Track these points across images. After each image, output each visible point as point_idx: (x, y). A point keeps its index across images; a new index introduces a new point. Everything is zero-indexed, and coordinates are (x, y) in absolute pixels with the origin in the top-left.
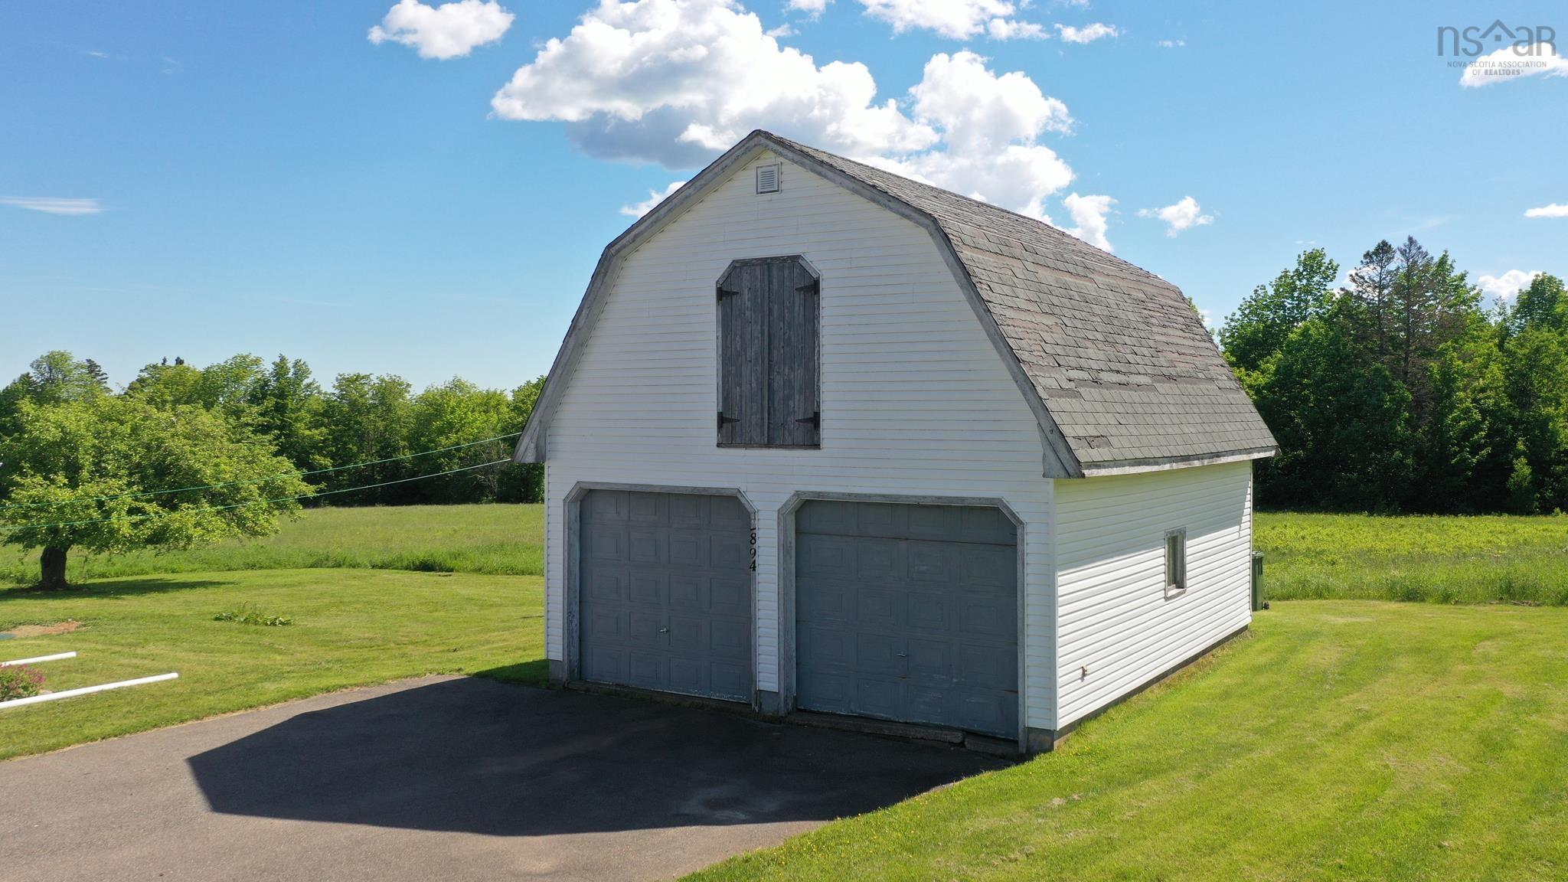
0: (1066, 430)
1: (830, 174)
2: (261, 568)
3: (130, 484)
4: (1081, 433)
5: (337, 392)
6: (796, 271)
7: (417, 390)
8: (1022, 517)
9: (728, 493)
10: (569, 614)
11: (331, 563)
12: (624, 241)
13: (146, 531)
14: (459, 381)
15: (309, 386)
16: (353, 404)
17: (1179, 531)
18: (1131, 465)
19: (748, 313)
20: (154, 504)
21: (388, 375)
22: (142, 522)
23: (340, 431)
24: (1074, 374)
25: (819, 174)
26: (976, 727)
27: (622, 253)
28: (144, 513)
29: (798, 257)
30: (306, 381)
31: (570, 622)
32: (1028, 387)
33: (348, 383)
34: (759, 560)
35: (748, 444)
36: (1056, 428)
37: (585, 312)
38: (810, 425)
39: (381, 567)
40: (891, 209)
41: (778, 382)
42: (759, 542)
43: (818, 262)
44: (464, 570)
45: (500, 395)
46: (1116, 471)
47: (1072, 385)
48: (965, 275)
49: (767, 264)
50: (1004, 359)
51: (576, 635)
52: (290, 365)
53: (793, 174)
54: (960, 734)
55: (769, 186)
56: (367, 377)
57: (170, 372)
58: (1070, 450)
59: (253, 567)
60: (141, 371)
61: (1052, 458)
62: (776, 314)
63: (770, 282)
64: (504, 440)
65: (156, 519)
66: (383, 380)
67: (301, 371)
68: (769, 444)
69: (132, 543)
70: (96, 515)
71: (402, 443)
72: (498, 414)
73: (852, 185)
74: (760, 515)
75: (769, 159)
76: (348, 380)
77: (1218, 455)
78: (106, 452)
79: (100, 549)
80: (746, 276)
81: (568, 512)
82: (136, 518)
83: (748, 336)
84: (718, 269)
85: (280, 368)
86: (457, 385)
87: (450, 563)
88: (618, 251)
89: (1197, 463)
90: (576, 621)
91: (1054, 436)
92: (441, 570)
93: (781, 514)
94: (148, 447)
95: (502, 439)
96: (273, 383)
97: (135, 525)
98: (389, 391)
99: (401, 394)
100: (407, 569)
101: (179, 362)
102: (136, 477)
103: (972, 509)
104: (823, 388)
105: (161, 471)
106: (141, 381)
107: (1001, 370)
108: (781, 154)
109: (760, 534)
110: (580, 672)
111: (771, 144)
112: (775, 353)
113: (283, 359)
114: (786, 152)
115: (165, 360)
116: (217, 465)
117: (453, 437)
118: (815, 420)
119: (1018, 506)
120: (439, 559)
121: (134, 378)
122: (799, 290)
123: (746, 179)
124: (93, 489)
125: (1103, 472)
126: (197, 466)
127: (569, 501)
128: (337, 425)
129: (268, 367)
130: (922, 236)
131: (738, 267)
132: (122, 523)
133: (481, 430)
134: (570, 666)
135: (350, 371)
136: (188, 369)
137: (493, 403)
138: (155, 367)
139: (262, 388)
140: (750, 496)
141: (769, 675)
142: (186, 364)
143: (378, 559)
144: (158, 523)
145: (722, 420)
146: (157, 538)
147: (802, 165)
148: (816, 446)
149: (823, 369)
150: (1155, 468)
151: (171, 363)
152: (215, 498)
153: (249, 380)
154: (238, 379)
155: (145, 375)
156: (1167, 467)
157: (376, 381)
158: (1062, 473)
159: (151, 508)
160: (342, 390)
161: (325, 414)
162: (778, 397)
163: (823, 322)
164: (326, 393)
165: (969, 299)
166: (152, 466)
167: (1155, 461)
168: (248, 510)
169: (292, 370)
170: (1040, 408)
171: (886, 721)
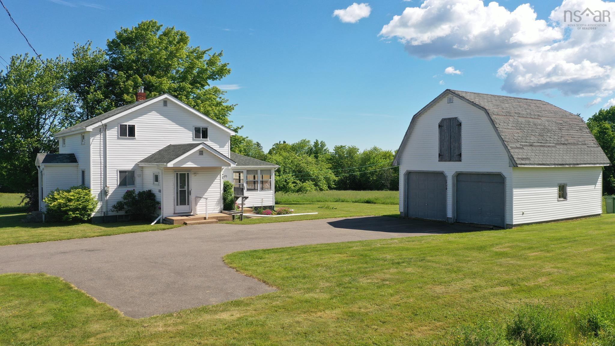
0: (514, 156)
1: (463, 99)
2: (321, 202)
3: (292, 176)
4: (520, 157)
5: (334, 152)
6: (456, 121)
7: (361, 151)
8: (505, 176)
9: (441, 172)
10: (405, 201)
11: (341, 201)
12: (418, 114)
13: (297, 188)
14: (376, 147)
15: (325, 150)
16: (340, 156)
17: (565, 184)
18: (537, 165)
19: (445, 131)
20: (299, 181)
21: (351, 146)
22: (296, 186)
23: (335, 165)
24: (522, 144)
25: (461, 99)
26: (496, 225)
27: (417, 117)
28: (296, 183)
29: (456, 118)
30: (325, 148)
31: (405, 203)
32: (506, 147)
33: (338, 149)
34: (448, 187)
35: (445, 161)
36: (512, 156)
37: (409, 131)
38: (459, 156)
39: (355, 202)
40: (476, 107)
41: (452, 147)
42: (448, 183)
43: (461, 119)
44: (379, 203)
45: (390, 152)
46: (531, 166)
47: (521, 146)
48: (492, 122)
49: (450, 119)
50: (501, 141)
51: (406, 206)
52: (319, 143)
53: (456, 99)
54: (492, 226)
55: (450, 101)
56: (345, 146)
57: (282, 146)
58: (515, 161)
59: (319, 201)
60: (273, 145)
61: (511, 162)
62: (452, 131)
63: (450, 123)
64: (392, 168)
65: (299, 185)
66: (349, 148)
67: (323, 145)
68: (450, 161)
69: (293, 191)
70: (285, 183)
71: (357, 170)
72: (390, 159)
73: (468, 102)
74: (448, 177)
75: (450, 95)
76: (338, 148)
77: (578, 164)
78: (286, 167)
79: (286, 192)
80: (445, 122)
81: (405, 177)
82: (294, 185)
83: (445, 136)
84: (439, 120)
85: (316, 144)
86: (375, 149)
87: (376, 201)
88: (416, 117)
89: (567, 166)
90: (406, 203)
91: (511, 158)
92: (372, 203)
93: (453, 177)
94: (296, 166)
95: (391, 168)
96: (314, 149)
97: (294, 186)
98: (352, 152)
99: (356, 152)
100: (362, 203)
101: (284, 142)
102: (294, 174)
103: (496, 175)
104: (462, 147)
105: (300, 172)
106: (273, 149)
107: (500, 143)
108: (452, 95)
109: (448, 181)
110: (407, 215)
111: (450, 92)
112: (452, 140)
113: (317, 141)
114: (454, 94)
115: (280, 142)
116: (314, 171)
117: (374, 168)
118: (460, 155)
119: (505, 174)
120: (371, 200)
121: (271, 148)
122: (457, 125)
123: (445, 100)
124: (284, 176)
125: (526, 166)
126: (309, 171)
127: (405, 175)
128: (334, 163)
129: (312, 143)
130: (483, 113)
131: (443, 120)
132: (291, 185)
133: (384, 165)
134: (405, 213)
135: (339, 145)
136: (287, 144)
137: (388, 155)
138: (277, 144)
139: (311, 150)
140: (446, 173)
141: (450, 214)
142: (286, 143)
143: (354, 200)
144: (300, 186)
145: (440, 155)
146: (299, 190)
147: (457, 97)
148: (460, 161)
149: (462, 143)
150: (548, 166)
151: (282, 143)
152: (313, 180)
153: (306, 148)
154: (302, 147)
155: (274, 147)
156: (553, 166)
157: (348, 148)
158: (513, 166)
159: (298, 182)
160: (336, 151)
161: (331, 159)
162: (452, 150)
163: (462, 132)
164: (330, 152)
165: (493, 127)
166: (297, 171)
167: (548, 165)
168: (321, 183)
169: (320, 144)
170: (508, 151)
171: (477, 224)
